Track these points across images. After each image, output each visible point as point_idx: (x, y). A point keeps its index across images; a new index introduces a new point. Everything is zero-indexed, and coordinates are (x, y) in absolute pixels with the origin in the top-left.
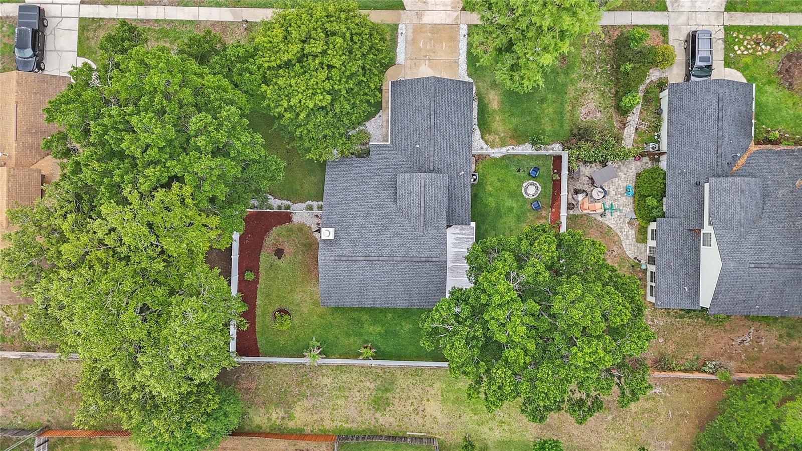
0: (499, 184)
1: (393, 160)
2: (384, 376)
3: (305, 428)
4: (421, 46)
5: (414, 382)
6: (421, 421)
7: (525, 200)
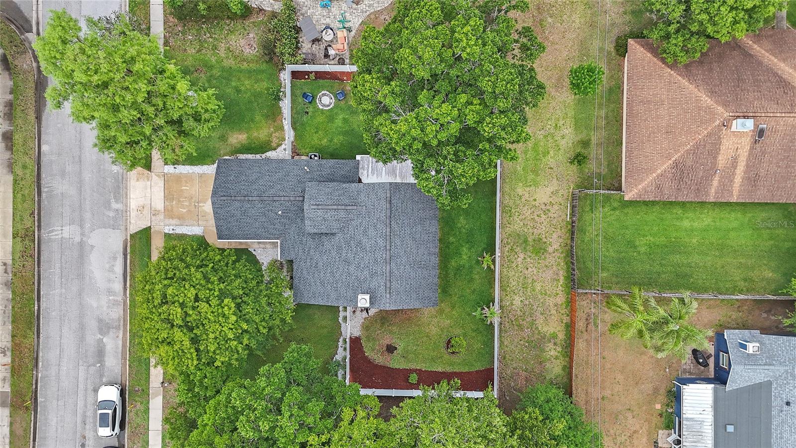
0: (320, 132)
1: (294, 237)
2: (512, 244)
3: (564, 322)
4: (185, 210)
5: (517, 214)
6: (556, 207)
7: (336, 106)
